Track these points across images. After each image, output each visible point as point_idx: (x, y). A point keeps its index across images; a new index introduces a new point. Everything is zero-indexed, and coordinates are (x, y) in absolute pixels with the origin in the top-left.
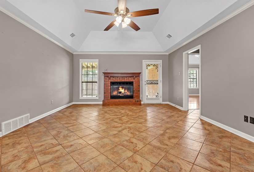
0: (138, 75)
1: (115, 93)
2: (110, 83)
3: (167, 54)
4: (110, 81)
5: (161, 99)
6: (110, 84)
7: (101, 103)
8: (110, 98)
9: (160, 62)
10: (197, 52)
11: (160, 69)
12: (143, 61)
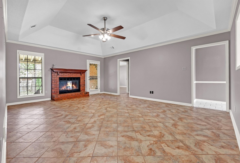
0: (83, 72)
1: (64, 88)
2: (58, 78)
3: (103, 57)
4: (58, 77)
5: (99, 90)
6: (58, 80)
7: (50, 99)
8: (58, 94)
9: (98, 63)
10: (128, 60)
11: (99, 68)
12: (87, 60)
